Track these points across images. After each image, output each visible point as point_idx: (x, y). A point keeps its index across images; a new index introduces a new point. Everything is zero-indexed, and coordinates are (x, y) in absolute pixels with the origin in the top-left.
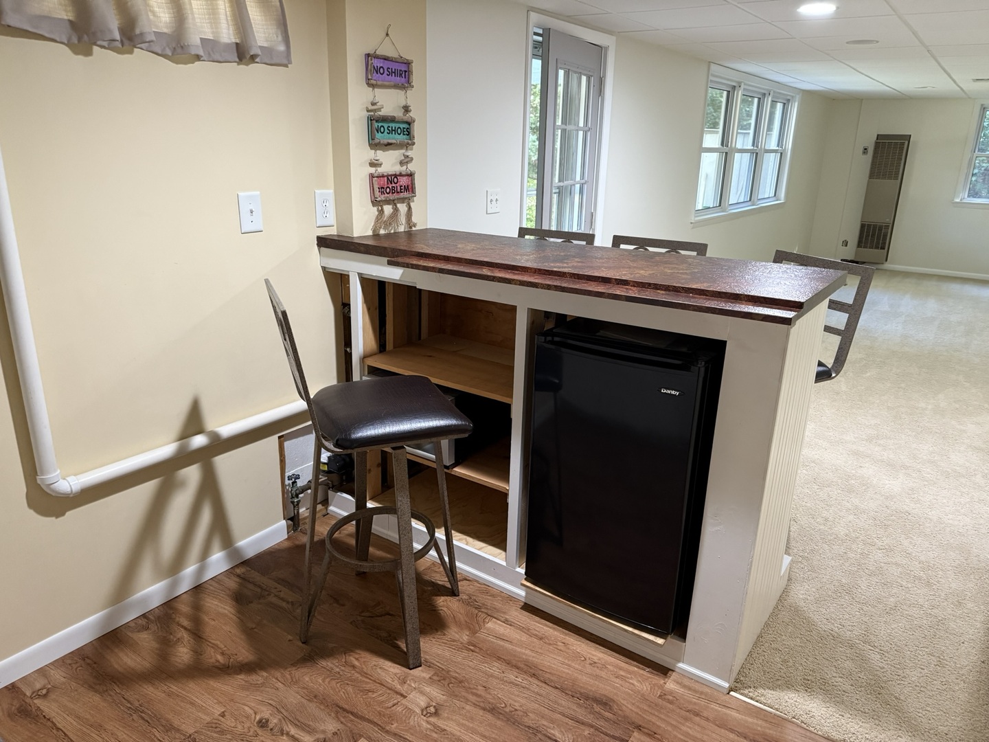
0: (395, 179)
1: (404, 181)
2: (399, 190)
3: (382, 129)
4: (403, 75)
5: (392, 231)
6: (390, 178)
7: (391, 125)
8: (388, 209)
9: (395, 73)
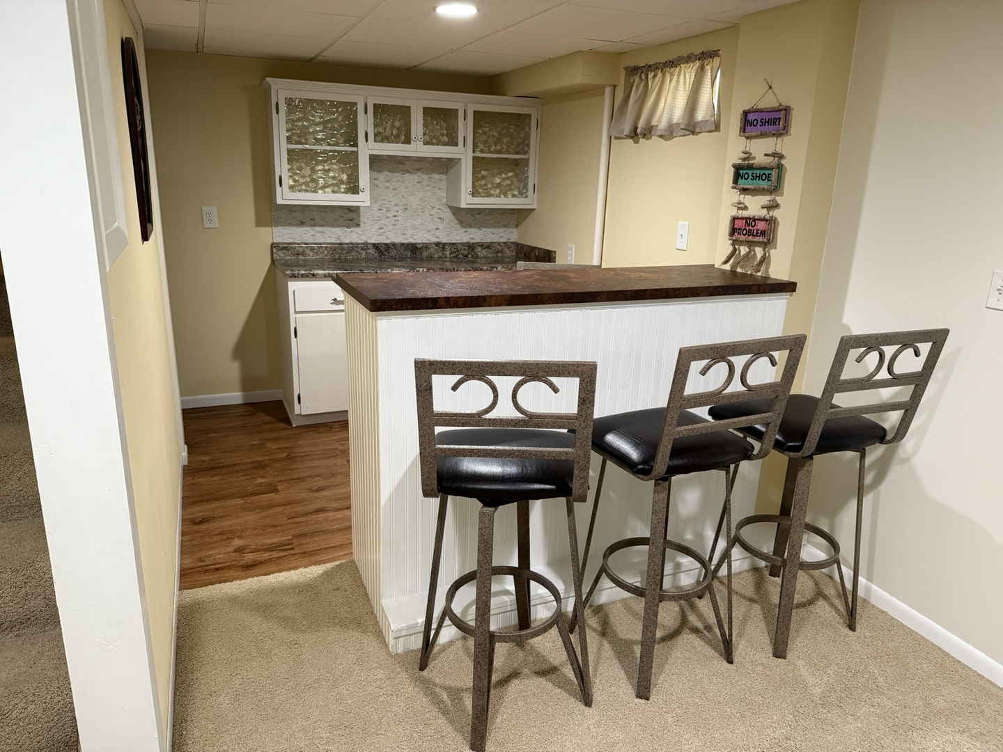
0: (753, 223)
1: (761, 226)
2: (755, 234)
3: (746, 175)
4: (777, 123)
5: (749, 273)
6: (748, 221)
7: (755, 172)
8: (744, 250)
9: (768, 122)
